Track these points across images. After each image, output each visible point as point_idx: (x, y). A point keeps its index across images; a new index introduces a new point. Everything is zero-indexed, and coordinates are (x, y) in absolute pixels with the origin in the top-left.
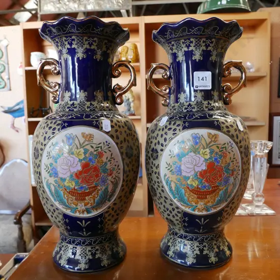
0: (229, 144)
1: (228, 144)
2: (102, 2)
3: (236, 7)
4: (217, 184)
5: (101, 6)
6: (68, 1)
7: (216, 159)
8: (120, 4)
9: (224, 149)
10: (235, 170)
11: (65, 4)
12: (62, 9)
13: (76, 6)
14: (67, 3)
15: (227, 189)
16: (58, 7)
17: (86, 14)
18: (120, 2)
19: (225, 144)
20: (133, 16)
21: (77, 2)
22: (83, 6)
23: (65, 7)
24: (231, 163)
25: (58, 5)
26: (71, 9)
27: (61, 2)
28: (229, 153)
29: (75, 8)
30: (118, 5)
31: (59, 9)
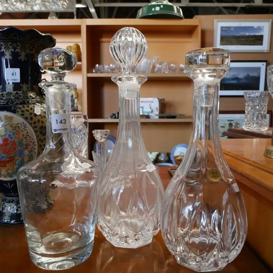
0: (23, 124)
1: (21, 124)
2: (47, 4)
3: (169, 13)
4: (12, 155)
5: (47, 7)
6: (16, 2)
7: (9, 136)
8: (65, 7)
9: (17, 128)
10: (29, 145)
11: (12, 4)
12: (10, 9)
13: (23, 6)
14: (15, 3)
15: (23, 159)
16: (5, 7)
17: (59, 15)
18: (64, 5)
19: (18, 124)
20: (77, 18)
21: (25, 2)
22: (30, 7)
23: (12, 7)
24: (24, 140)
25: (6, 5)
26: (18, 9)
27: (8, 1)
28: (22, 131)
29: (22, 8)
30: (63, 7)
31: (7, 9)
